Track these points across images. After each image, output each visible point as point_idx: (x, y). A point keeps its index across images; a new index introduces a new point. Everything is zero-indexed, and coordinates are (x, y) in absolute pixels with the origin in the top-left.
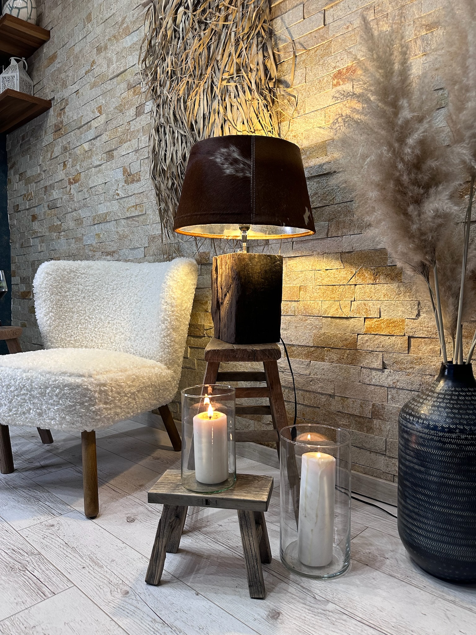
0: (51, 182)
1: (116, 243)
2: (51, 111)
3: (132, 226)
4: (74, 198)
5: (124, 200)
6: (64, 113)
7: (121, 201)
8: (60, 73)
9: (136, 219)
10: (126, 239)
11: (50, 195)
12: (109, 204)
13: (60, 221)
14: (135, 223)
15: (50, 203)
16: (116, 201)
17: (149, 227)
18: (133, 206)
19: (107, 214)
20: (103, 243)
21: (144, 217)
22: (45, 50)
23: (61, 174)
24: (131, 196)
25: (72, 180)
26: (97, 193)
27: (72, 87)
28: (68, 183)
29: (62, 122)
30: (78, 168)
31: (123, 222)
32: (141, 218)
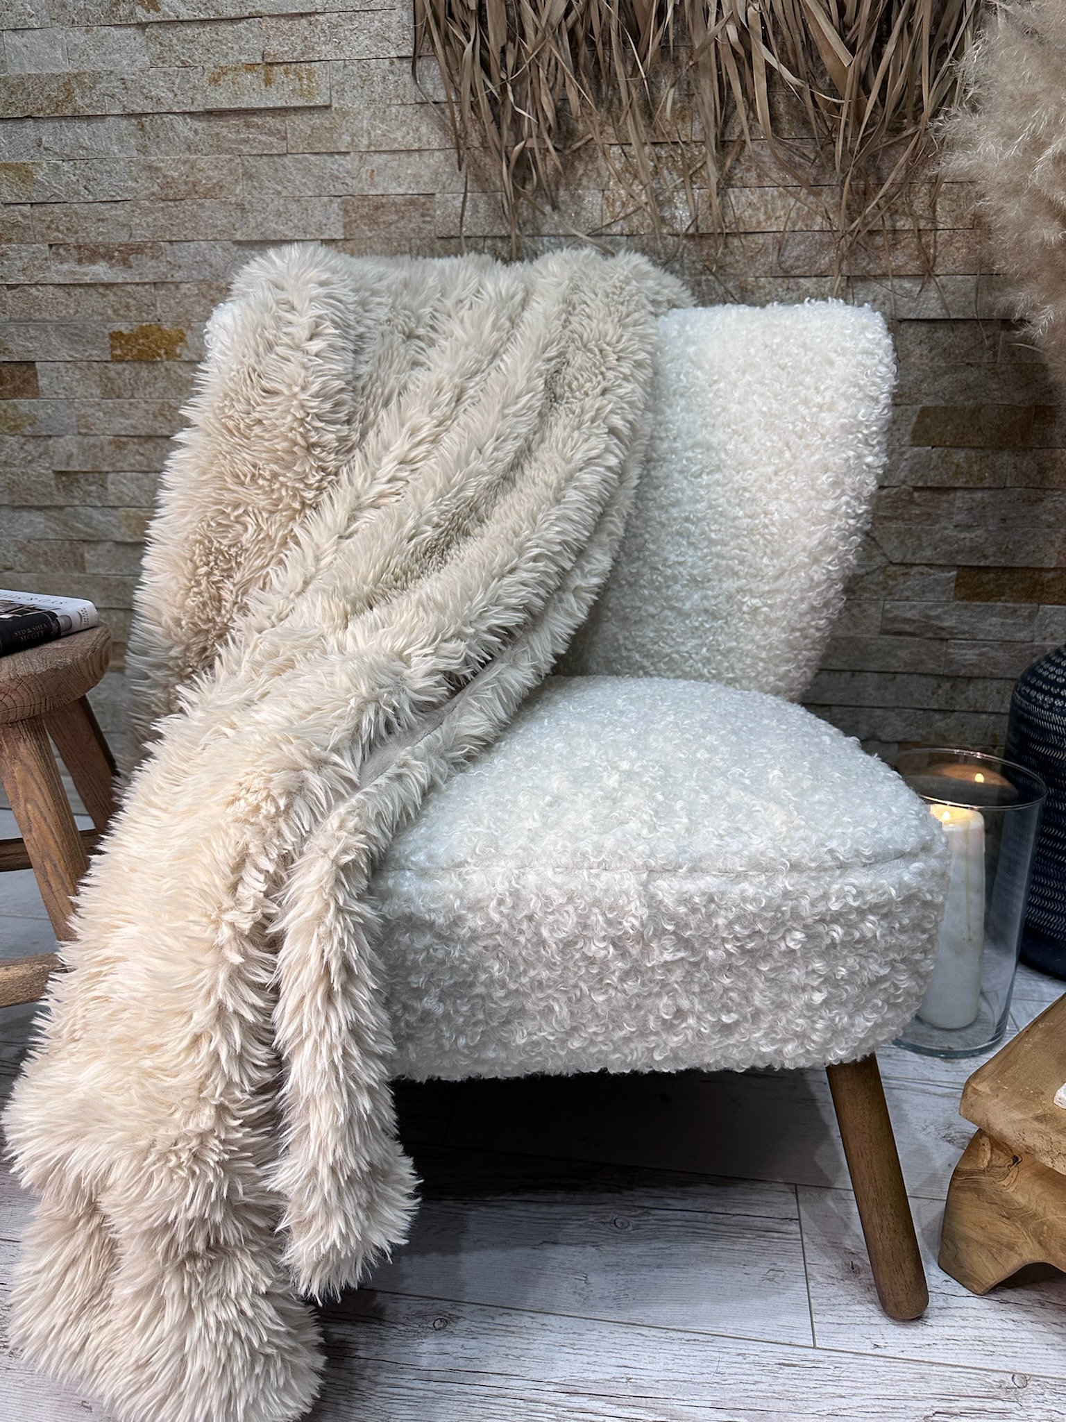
1: (147, 212)
3: (245, 149)
5: (189, 31)
7: (170, 36)
9: (271, 122)
10: (207, 203)
12: (78, 37)
14: (264, 138)
16: (129, 31)
17: (349, 163)
18: (250, 67)
19: (69, 84)
20: (56, 208)
21: (317, 120)
24: (232, 20)
31: (184, 127)
32: (301, 124)
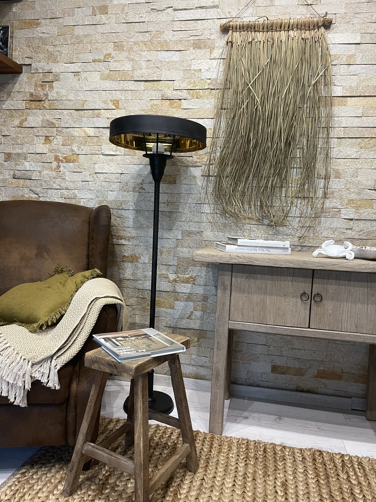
0: (20, 151)
2: (23, 77)
4: (65, 176)
6: (51, 87)
8: (44, 44)
11: (17, 164)
13: (37, 194)
15: (16, 171)
22: (14, 10)
23: (41, 147)
25: (61, 158)
26: (107, 180)
27: (67, 65)
28: (53, 159)
29: (47, 95)
30: (75, 149)
